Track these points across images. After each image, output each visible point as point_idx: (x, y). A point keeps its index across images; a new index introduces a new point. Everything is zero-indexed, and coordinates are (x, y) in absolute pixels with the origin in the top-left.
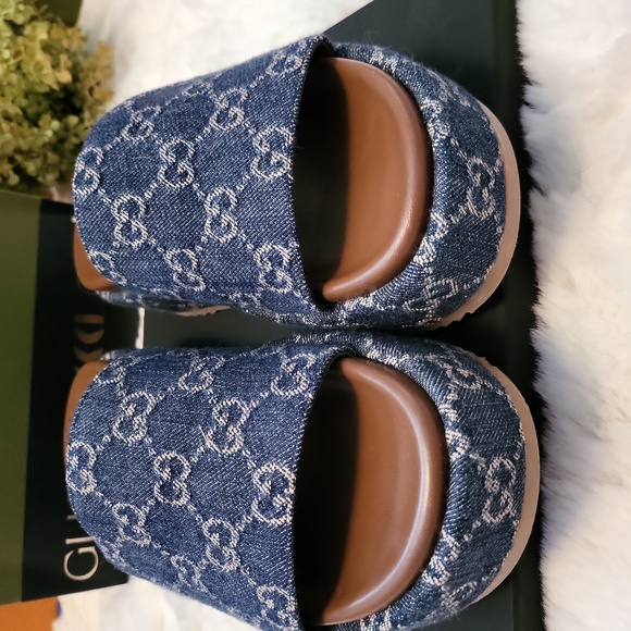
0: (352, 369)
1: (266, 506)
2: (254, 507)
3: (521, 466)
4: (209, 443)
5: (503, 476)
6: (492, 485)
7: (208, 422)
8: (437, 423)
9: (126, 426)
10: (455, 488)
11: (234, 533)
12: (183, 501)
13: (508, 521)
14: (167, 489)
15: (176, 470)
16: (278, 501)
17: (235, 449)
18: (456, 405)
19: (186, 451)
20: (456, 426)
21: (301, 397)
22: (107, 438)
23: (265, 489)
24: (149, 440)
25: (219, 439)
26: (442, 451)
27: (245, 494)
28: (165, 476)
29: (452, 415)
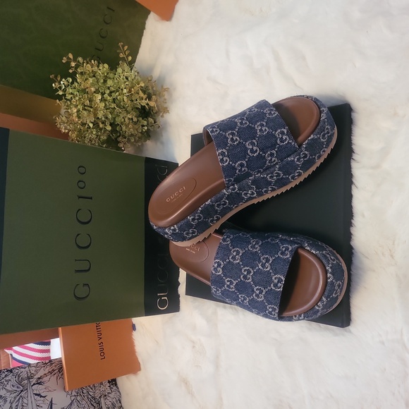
0: (301, 251)
1: (276, 285)
2: (272, 285)
3: (343, 283)
4: (260, 267)
5: (339, 286)
6: (336, 288)
7: (260, 261)
8: (326, 272)
9: (234, 258)
10: (328, 288)
11: (264, 291)
12: (250, 281)
13: (337, 296)
14: (245, 277)
15: (249, 272)
16: (279, 285)
17: (268, 269)
18: (331, 268)
19: (253, 268)
20: (330, 273)
21: (288, 258)
22: (227, 260)
23: (276, 281)
24: (241, 263)
25: (263, 266)
26: (326, 278)
27: (270, 282)
28: (245, 273)
29: (330, 270)
